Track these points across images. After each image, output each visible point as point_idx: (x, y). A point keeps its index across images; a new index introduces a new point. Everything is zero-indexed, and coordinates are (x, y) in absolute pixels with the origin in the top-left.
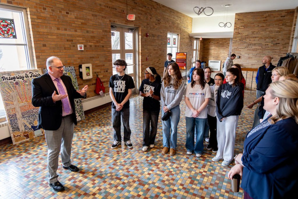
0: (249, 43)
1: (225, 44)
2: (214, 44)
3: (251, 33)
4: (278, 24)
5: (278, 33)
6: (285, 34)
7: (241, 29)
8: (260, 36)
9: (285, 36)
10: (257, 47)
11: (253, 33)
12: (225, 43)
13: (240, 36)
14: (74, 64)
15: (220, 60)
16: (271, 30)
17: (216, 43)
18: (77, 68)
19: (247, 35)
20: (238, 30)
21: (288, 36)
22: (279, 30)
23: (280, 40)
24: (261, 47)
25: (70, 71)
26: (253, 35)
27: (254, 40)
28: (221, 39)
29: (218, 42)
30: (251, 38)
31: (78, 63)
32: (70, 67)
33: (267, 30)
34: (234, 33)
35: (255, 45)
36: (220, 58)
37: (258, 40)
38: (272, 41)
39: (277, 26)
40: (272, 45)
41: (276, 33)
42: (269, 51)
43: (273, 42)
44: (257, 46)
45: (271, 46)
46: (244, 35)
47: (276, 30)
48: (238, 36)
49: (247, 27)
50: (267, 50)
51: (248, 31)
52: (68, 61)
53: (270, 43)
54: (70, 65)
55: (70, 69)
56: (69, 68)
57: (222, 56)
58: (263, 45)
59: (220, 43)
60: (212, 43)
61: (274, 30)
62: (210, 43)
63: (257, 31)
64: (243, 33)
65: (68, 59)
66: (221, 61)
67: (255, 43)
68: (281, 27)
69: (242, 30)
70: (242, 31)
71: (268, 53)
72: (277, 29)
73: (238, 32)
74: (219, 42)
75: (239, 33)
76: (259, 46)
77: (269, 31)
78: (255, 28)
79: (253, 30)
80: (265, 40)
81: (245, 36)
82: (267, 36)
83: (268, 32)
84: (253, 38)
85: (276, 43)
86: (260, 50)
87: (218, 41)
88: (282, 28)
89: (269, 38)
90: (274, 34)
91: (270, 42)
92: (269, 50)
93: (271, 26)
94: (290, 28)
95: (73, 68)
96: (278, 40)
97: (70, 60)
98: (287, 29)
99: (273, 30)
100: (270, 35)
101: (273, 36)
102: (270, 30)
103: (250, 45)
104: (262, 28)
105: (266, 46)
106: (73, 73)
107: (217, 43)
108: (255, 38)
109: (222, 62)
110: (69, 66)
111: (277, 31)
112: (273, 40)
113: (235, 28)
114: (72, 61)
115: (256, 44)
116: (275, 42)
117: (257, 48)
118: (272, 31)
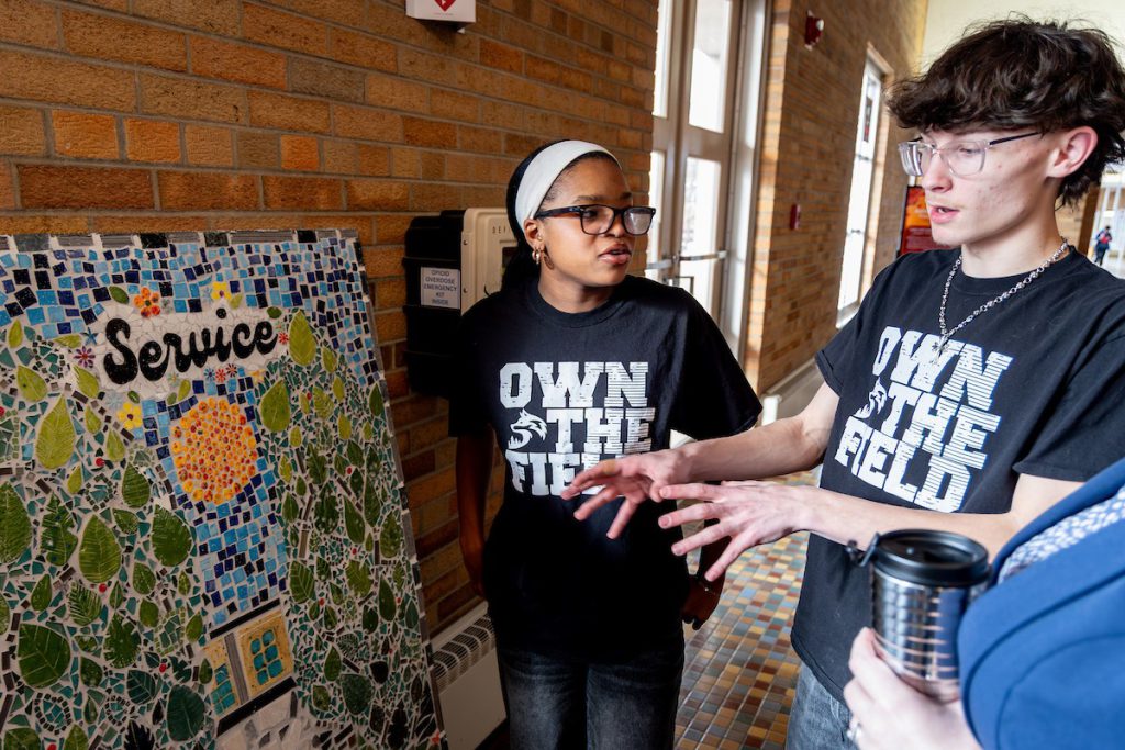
14: (355, 206)
18: (389, 261)
25: (310, 305)
31: (394, 191)
32: (307, 237)
52: (285, 144)
54: (310, 205)
55: (306, 266)
56: (295, 247)
65: (284, 113)
95: (347, 254)
97: (305, 129)
106: (346, 334)
110: (296, 220)
114: (335, 159)
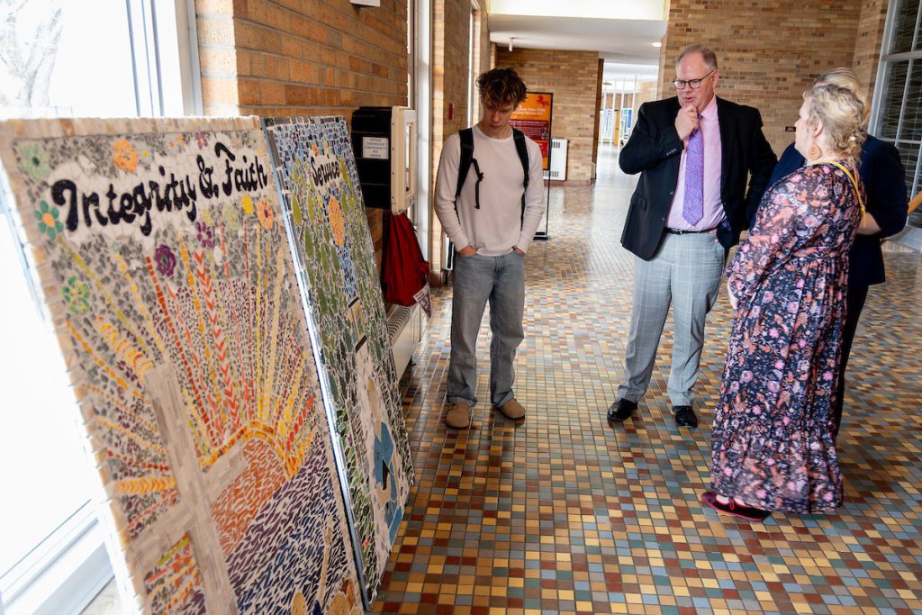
0: (724, 68)
1: (582, 75)
2: (540, 70)
3: (732, 32)
4: (818, 6)
5: (816, 39)
6: (839, 45)
7: (695, 12)
8: (759, 44)
9: (839, 49)
10: (749, 87)
11: (737, 32)
12: (580, 71)
13: (692, 40)
14: (341, 104)
15: (563, 138)
16: (796, 25)
17: (548, 67)
19: (714, 37)
20: (685, 17)
21: (847, 50)
22: (820, 25)
23: (822, 63)
24: (764, 88)
25: (342, 154)
26: (739, 42)
27: (741, 60)
28: (565, 52)
29: (555, 63)
30: (730, 50)
32: (337, 119)
33: (782, 24)
34: (669, 27)
35: (742, 77)
36: (564, 128)
37: (755, 60)
38: (798, 66)
39: (814, 11)
40: (799, 80)
41: (811, 39)
42: (789, 102)
43: (803, 71)
44: (748, 83)
45: (796, 84)
46: (706, 36)
47: (812, 25)
48: (684, 39)
49: (716, 8)
50: (783, 98)
51: (721, 22)
53: (793, 75)
54: (332, 103)
55: (339, 134)
56: (336, 125)
57: (571, 122)
58: (767, 79)
59: (562, 68)
60: (532, 66)
61: (805, 26)
62: (522, 66)
63: (750, 23)
64: (703, 31)
65: (327, 57)
66: (569, 142)
67: (744, 71)
68: (826, 17)
69: (698, 16)
70: (699, 21)
71: (784, 112)
72: (814, 25)
73: (686, 25)
74: (558, 67)
75: (689, 30)
76: (757, 84)
77: (790, 29)
78: (742, 14)
79: (738, 22)
80: (776, 61)
81: (710, 40)
82: (783, 48)
83: (785, 33)
84: (738, 51)
85: (811, 76)
86: (761, 97)
87: (554, 60)
88: (829, 20)
89: (789, 53)
90: (804, 39)
91: (791, 71)
92: (788, 98)
93: (796, 11)
94: (853, 21)
95: (346, 130)
96: (817, 62)
97: (331, 65)
98: (845, 24)
99: (800, 25)
100: (793, 44)
101: (801, 49)
102: (791, 25)
103: (727, 78)
104: (765, 14)
105: (781, 84)
106: (351, 170)
107: (552, 67)
108: (745, 51)
109: (571, 145)
111: (814, 31)
112: (802, 61)
113: (675, 7)
115: (746, 73)
116: (808, 72)
117: (749, 92)
118: (798, 29)
